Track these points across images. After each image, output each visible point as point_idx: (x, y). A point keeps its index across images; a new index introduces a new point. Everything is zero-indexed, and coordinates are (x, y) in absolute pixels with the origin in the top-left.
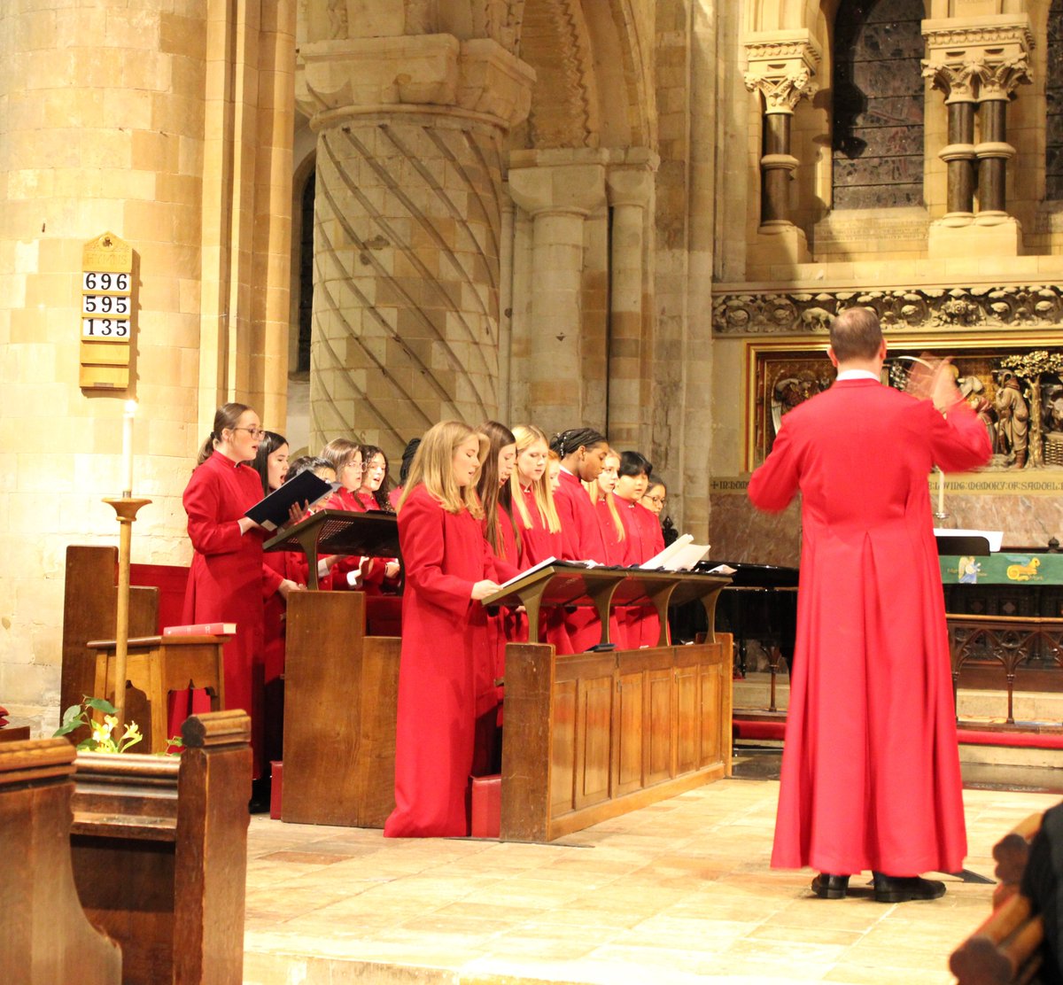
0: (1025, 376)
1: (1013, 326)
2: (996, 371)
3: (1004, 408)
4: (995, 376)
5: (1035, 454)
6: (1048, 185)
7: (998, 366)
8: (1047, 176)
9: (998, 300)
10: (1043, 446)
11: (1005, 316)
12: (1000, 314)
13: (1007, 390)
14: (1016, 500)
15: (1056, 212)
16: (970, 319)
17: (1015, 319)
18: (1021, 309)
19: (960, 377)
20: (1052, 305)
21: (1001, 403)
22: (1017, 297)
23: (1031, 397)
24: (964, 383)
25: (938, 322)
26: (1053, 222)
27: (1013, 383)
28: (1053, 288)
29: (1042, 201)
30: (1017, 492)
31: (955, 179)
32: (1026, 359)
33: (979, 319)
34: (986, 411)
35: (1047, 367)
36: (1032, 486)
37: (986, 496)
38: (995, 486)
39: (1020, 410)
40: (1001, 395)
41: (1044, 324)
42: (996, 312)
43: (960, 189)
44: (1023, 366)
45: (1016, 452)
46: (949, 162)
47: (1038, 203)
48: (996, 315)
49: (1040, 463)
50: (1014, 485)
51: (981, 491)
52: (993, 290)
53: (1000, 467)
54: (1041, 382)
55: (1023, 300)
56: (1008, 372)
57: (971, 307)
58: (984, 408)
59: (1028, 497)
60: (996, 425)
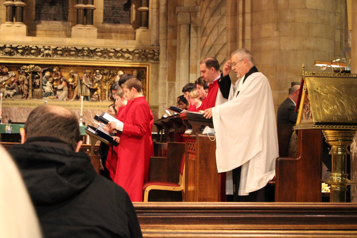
0: (28, 72)
1: (24, 57)
2: (19, 70)
3: (21, 81)
4: (19, 72)
5: (30, 95)
6: (36, 16)
7: (20, 69)
8: (36, 13)
9: (20, 49)
10: (33, 93)
11: (22, 54)
12: (21, 53)
13: (22, 76)
14: (24, 108)
15: (38, 24)
16: (11, 54)
17: (25, 55)
18: (27, 52)
19: (9, 71)
20: (36, 51)
21: (21, 80)
22: (26, 48)
23: (29, 78)
24: (10, 73)
25: (2, 54)
26: (37, 27)
27: (24, 74)
28: (36, 47)
29: (34, 21)
30: (25, 106)
31: (9, 12)
32: (28, 67)
33: (14, 54)
34: (16, 82)
35: (34, 70)
36: (29, 104)
37: (16, 107)
38: (18, 104)
39: (26, 82)
40: (21, 77)
41: (33, 57)
42: (19, 53)
43: (10, 15)
44: (27, 69)
45: (25, 94)
46: (7, 6)
47: (33, 21)
48: (19, 54)
49: (32, 98)
50: (24, 104)
51: (15, 106)
52: (19, 46)
53: (20, 99)
54: (32, 74)
55: (27, 50)
56: (23, 71)
57: (12, 51)
58: (15, 81)
59: (28, 108)
60: (19, 86)
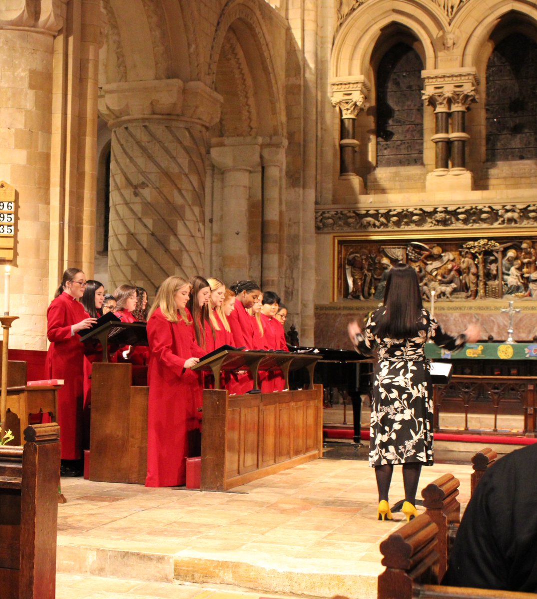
0: (476, 252)
1: (469, 226)
2: (461, 250)
3: (465, 269)
4: (460, 252)
5: (481, 292)
6: (487, 155)
7: (462, 247)
8: (487, 150)
9: (462, 213)
10: (485, 288)
11: (465, 221)
12: (463, 220)
13: (466, 259)
14: (471, 316)
15: (491, 168)
16: (447, 223)
17: (470, 223)
18: (474, 218)
19: (442, 253)
20: (489, 216)
21: (463, 266)
22: (471, 212)
23: (478, 263)
24: (445, 256)
25: (430, 225)
26: (490, 173)
27: (470, 256)
28: (490, 207)
29: (484, 163)
30: (472, 311)
31: (439, 151)
32: (476, 244)
33: (452, 223)
34: (456, 270)
35: (486, 247)
36: (480, 308)
37: (456, 314)
38: (460, 308)
39: (473, 270)
40: (463, 262)
41: (485, 226)
42: (460, 220)
43: (442, 157)
44: (475, 247)
45: (471, 291)
46: (436, 143)
47: (482, 164)
48: (461, 221)
49: (484, 297)
50: (471, 308)
51: (453, 311)
52: (459, 208)
53: (464, 299)
54: (484, 255)
55: (474, 213)
56: (467, 250)
57: (448, 217)
58: (455, 269)
59: (477, 314)
60: (461, 277)
